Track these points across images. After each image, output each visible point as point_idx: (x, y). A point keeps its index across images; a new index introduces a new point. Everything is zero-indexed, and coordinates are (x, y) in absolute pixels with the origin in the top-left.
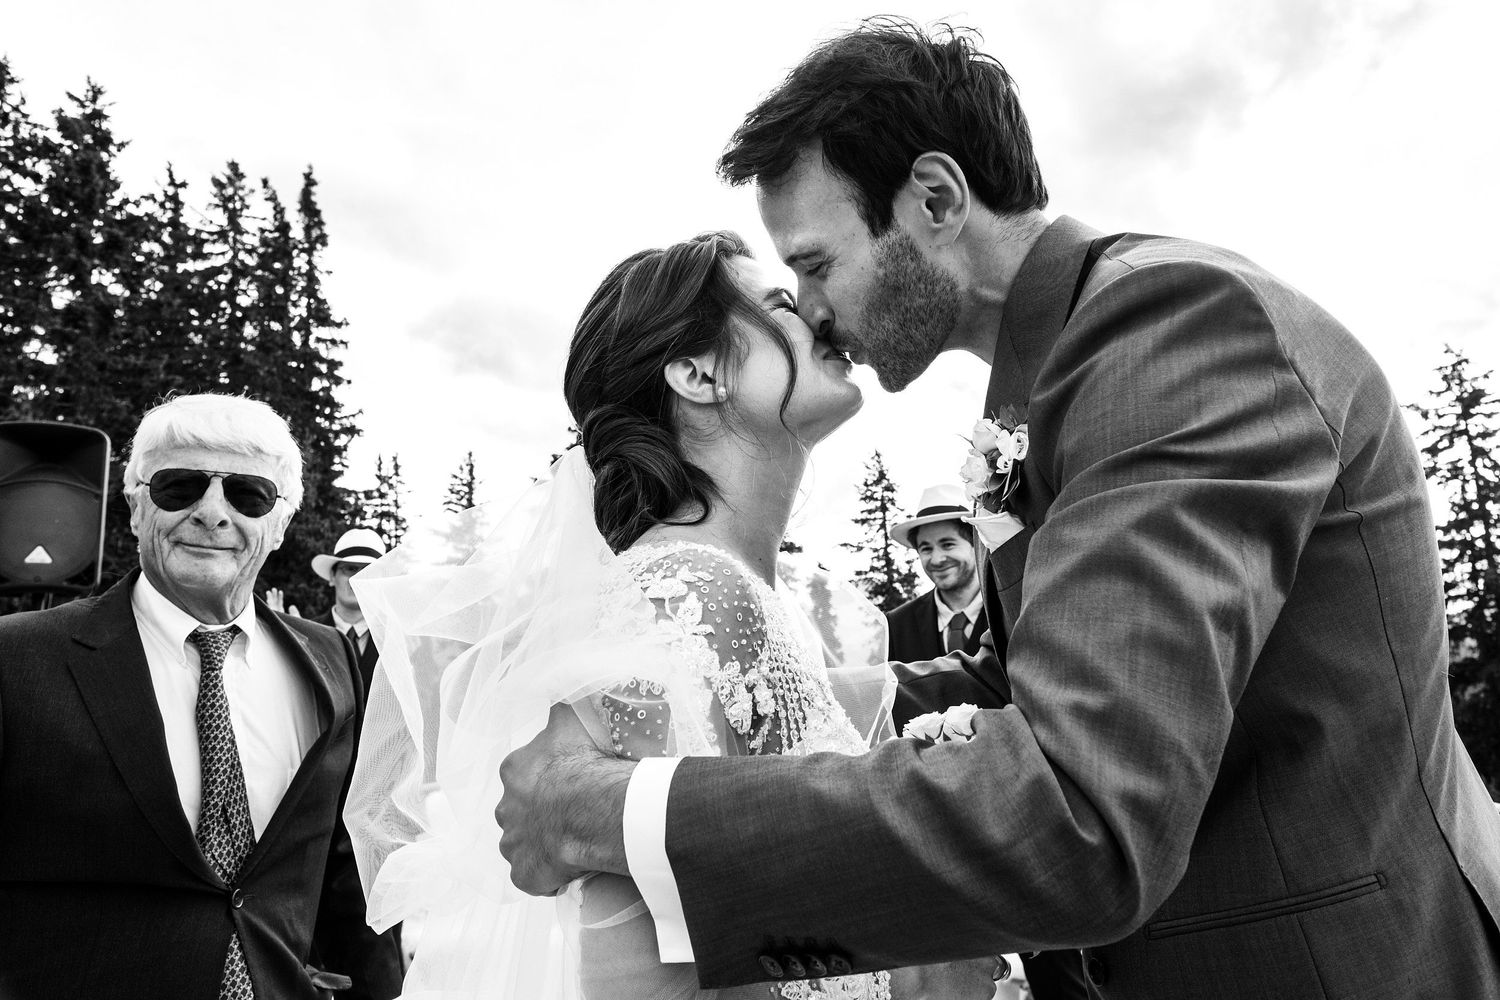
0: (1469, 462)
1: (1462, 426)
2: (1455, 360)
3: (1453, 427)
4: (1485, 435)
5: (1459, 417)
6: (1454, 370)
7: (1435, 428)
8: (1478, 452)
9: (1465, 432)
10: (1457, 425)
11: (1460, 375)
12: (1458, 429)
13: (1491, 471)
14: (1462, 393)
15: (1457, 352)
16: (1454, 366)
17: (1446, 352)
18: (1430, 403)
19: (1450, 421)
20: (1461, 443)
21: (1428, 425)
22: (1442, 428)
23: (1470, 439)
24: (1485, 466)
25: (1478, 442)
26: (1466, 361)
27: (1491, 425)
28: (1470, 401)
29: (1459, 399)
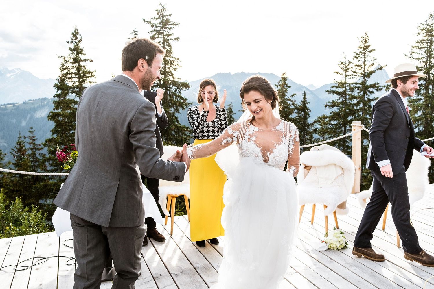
0: (163, 43)
1: (162, 31)
2: (162, 8)
3: (159, 31)
4: (168, 35)
5: (162, 28)
6: (161, 12)
7: (155, 30)
8: (165, 41)
9: (162, 33)
10: (161, 30)
11: (163, 14)
12: (160, 32)
13: (168, 47)
14: (163, 20)
15: (163, 6)
16: (161, 10)
17: (160, 5)
18: (154, 22)
19: (159, 29)
20: (161, 36)
21: (153, 29)
22: (156, 30)
23: (164, 36)
24: (167, 45)
25: (166, 37)
26: (165, 9)
27: (170, 32)
28: (165, 24)
29: (162, 22)
